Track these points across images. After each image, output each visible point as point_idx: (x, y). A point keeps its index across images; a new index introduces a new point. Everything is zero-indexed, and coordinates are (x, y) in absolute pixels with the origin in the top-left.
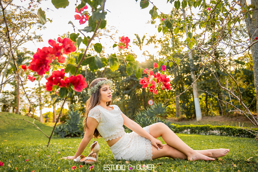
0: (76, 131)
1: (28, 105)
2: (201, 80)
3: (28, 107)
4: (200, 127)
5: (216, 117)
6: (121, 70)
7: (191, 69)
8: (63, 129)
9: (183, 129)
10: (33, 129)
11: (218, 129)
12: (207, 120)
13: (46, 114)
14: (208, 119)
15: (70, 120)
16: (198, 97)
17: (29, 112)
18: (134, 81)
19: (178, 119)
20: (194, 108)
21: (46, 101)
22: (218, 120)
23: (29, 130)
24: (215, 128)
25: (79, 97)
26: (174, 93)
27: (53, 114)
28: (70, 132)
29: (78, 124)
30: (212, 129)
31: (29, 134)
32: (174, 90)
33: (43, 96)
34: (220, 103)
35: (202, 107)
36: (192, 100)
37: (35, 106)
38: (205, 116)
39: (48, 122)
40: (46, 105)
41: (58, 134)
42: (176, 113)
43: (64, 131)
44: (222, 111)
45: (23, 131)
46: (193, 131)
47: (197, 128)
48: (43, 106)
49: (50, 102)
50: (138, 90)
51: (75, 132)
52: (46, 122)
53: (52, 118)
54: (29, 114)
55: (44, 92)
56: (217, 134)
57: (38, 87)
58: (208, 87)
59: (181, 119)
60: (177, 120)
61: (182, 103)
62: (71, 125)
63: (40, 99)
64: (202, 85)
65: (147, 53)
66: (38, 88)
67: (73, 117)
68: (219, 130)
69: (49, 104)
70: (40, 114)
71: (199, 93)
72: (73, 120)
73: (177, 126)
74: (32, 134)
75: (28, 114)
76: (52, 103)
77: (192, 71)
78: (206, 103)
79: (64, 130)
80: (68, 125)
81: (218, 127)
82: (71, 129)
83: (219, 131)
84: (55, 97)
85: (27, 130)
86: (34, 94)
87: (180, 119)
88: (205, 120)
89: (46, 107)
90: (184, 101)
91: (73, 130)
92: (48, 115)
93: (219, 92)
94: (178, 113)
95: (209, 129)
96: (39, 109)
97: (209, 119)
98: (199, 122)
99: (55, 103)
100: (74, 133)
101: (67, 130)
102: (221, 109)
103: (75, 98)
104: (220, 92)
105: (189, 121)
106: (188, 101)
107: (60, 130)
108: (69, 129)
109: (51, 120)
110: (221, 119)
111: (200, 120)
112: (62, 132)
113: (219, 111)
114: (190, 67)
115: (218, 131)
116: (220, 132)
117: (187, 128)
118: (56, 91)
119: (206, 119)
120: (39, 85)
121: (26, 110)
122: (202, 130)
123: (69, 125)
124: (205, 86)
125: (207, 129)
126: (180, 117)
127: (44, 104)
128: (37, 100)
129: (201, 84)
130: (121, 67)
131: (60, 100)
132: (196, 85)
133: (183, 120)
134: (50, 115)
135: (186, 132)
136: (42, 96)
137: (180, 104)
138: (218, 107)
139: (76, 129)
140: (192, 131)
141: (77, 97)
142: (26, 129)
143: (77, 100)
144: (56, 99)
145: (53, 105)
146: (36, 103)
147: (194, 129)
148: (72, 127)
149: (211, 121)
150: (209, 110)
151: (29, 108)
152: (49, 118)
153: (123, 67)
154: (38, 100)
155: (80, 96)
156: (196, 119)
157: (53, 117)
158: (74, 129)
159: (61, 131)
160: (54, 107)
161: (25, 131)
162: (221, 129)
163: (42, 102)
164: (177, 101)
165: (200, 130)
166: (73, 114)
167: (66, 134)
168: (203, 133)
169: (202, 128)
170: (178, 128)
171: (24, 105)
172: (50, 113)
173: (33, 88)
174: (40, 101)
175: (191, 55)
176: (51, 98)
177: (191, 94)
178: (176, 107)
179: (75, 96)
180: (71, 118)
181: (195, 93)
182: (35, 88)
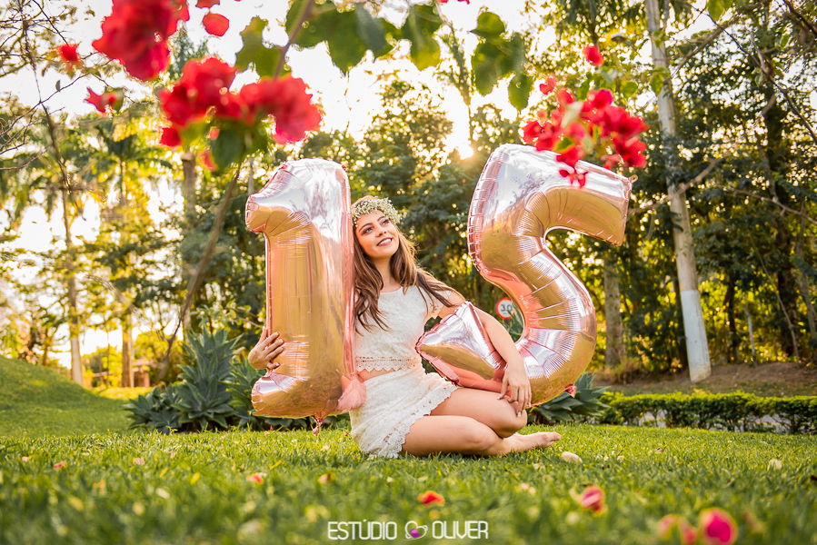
0: (218, 411)
1: (27, 321)
2: (709, 221)
3: (25, 327)
4: (706, 401)
5: (772, 365)
6: (390, 182)
7: (669, 174)
8: (166, 403)
9: (640, 409)
10: (47, 407)
11: (783, 410)
12: (734, 377)
13: (97, 354)
14: (738, 374)
15: (195, 365)
16: (696, 287)
17: (31, 347)
18: (441, 224)
19: (616, 375)
20: (681, 332)
21: (94, 304)
22: (779, 377)
23: (33, 408)
24: (768, 405)
25: (223, 289)
26: (600, 274)
27: (120, 357)
28: (193, 413)
29: (227, 382)
30: (757, 411)
31: (36, 421)
32: (599, 262)
33: (84, 283)
34: (787, 311)
35: (713, 328)
36: (673, 301)
37: (54, 322)
38: (724, 363)
39: (103, 386)
40: (97, 318)
41: (147, 421)
42: (608, 353)
43: (171, 409)
44: (795, 343)
45: (9, 411)
46: (678, 417)
47: (694, 405)
48: (83, 323)
49: (112, 308)
50: (456, 259)
51: (215, 414)
52: (95, 385)
53: (120, 371)
54: (30, 353)
55: (88, 268)
56: (778, 430)
57: (65, 248)
58: (737, 248)
59: (628, 374)
60: (612, 380)
61: (631, 312)
62: (197, 385)
63: (71, 297)
64: (712, 239)
65: (491, 115)
66: (64, 252)
67: (206, 357)
68: (784, 414)
69: (109, 313)
70: (70, 354)
71: (701, 270)
72: (208, 365)
73: (613, 397)
74: (46, 424)
75: (26, 354)
76: (120, 309)
77: (673, 181)
78: (730, 310)
79: (172, 406)
80: (186, 387)
81: (783, 402)
82: (200, 403)
83: (787, 418)
84: (130, 287)
85: (24, 408)
86: (49, 274)
87: (622, 375)
88: (723, 378)
89: (97, 326)
90: (637, 302)
91: (207, 405)
92: (105, 359)
93: (783, 268)
94: (617, 351)
95: (745, 411)
96: (67, 333)
97: (742, 374)
98: (700, 385)
99: (128, 312)
100: (211, 416)
101: (185, 405)
102: (793, 333)
103: (209, 293)
104: (789, 266)
105: (661, 383)
106: (655, 305)
107: (156, 406)
108: (192, 402)
109: (116, 379)
110: (790, 376)
111: (705, 377)
112: (164, 412)
113: (783, 345)
114: (668, 166)
115: (781, 417)
116: (788, 422)
117: (654, 406)
118: (133, 265)
119: (729, 373)
120: (68, 241)
121: (18, 340)
122: (716, 413)
123: (189, 385)
124: (726, 243)
125: (735, 410)
126: (622, 368)
127: (87, 315)
128: (62, 298)
129: (709, 236)
130: (391, 171)
131: (148, 302)
132: (691, 238)
133: (633, 378)
134: (111, 357)
135: (652, 422)
136: (79, 286)
137: (623, 315)
138: (776, 328)
139: (216, 403)
140: (674, 419)
141: (216, 286)
142: (20, 405)
143: (215, 299)
144: (134, 295)
145: (122, 319)
146: (56, 311)
147: (684, 410)
148: (205, 396)
149: (750, 382)
150: (740, 341)
151: (28, 331)
152: (107, 370)
153: (395, 168)
154: (63, 301)
155: (226, 285)
156: (688, 376)
157: (121, 365)
158: (210, 403)
159: (161, 408)
160: (127, 328)
161: (17, 412)
162: (796, 408)
163: (80, 308)
164: (611, 305)
165: (706, 412)
166: (205, 344)
167: (181, 422)
168: (721, 426)
169: (716, 408)
170: (619, 407)
171: (9, 317)
172: (111, 351)
173: (46, 251)
174: (73, 304)
175: (670, 119)
176: (114, 291)
177: (668, 278)
178: (608, 329)
179: (207, 286)
180: (200, 358)
181: (684, 270)
182: (50, 252)
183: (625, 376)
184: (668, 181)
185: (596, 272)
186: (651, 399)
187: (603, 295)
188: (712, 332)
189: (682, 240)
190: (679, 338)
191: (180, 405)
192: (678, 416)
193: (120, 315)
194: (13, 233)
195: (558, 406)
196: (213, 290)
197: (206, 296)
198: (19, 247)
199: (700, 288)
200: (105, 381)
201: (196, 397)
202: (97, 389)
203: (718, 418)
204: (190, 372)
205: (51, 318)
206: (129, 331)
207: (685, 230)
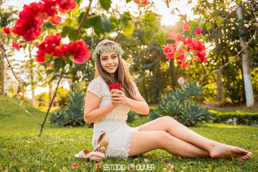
1: (17, 84)
3: (16, 86)
4: (251, 115)
6: (140, 36)
7: (240, 33)
8: (62, 116)
9: (227, 118)
13: (40, 95)
15: (71, 103)
16: (249, 74)
17: (18, 92)
19: (220, 104)
20: (243, 89)
21: (39, 79)
25: (83, 73)
27: (48, 96)
28: (71, 119)
29: (82, 109)
31: (18, 121)
32: (215, 64)
33: (36, 71)
36: (241, 78)
37: (25, 84)
39: (43, 107)
40: (40, 83)
41: (55, 122)
42: (218, 96)
43: (63, 118)
45: (9, 117)
47: (247, 117)
48: (36, 85)
49: (45, 80)
50: (164, 63)
51: (78, 120)
52: (40, 106)
54: (18, 95)
55: (37, 66)
57: (29, 59)
59: (224, 104)
60: (219, 106)
61: (226, 81)
62: (72, 110)
63: (31, 76)
65: (176, 12)
66: (29, 61)
67: (75, 100)
69: (44, 82)
70: (32, 95)
72: (76, 103)
73: (218, 113)
74: (22, 122)
75: (16, 95)
76: (48, 80)
77: (241, 36)
80: (68, 111)
82: (73, 116)
84: (51, 73)
85: (15, 116)
86: (24, 68)
89: (40, 86)
90: (228, 79)
91: (76, 117)
92: (43, 97)
94: (221, 96)
96: (31, 88)
98: (250, 108)
99: (51, 81)
103: (78, 75)
105: (236, 107)
106: (234, 79)
107: (58, 117)
108: (70, 115)
109: (47, 104)
111: (252, 105)
114: (239, 30)
117: (233, 117)
120: (30, 57)
121: (14, 90)
123: (70, 110)
126: (222, 102)
127: (37, 82)
129: (254, 55)
131: (57, 78)
132: (247, 56)
133: (226, 105)
134: (45, 97)
136: (34, 72)
137: (223, 83)
139: (79, 116)
140: (240, 121)
141: (81, 72)
143: (80, 77)
144: (53, 75)
145: (49, 84)
146: (27, 81)
147: (243, 118)
148: (75, 113)
151: (17, 87)
152: (44, 101)
154: (29, 77)
156: (246, 105)
157: (49, 99)
159: (60, 117)
160: (51, 87)
161: (12, 118)
163: (35, 80)
164: (219, 79)
165: (251, 119)
166: (75, 95)
167: (67, 122)
168: (256, 124)
169: (255, 118)
170: (220, 117)
171: (11, 83)
172: (45, 94)
173: (23, 60)
174: (32, 78)
175: (241, 13)
176: (46, 74)
177: (240, 70)
178: (217, 87)
179: (78, 72)
180: (73, 101)
181: (245, 67)
182: (24, 60)
183: (223, 105)
184: (240, 36)
185: (214, 67)
186: (231, 114)
187: (216, 76)
188: (255, 89)
189: (244, 57)
190: (243, 92)
191: (66, 117)
192: (241, 121)
193: (48, 82)
194: (11, 54)
195: (196, 119)
196: (80, 74)
197: (77, 75)
198: (14, 59)
199: (251, 74)
200: (43, 105)
201: (72, 114)
202: (41, 107)
203: (255, 121)
204: (70, 106)
205: (25, 83)
206: (51, 88)
207: (245, 53)
